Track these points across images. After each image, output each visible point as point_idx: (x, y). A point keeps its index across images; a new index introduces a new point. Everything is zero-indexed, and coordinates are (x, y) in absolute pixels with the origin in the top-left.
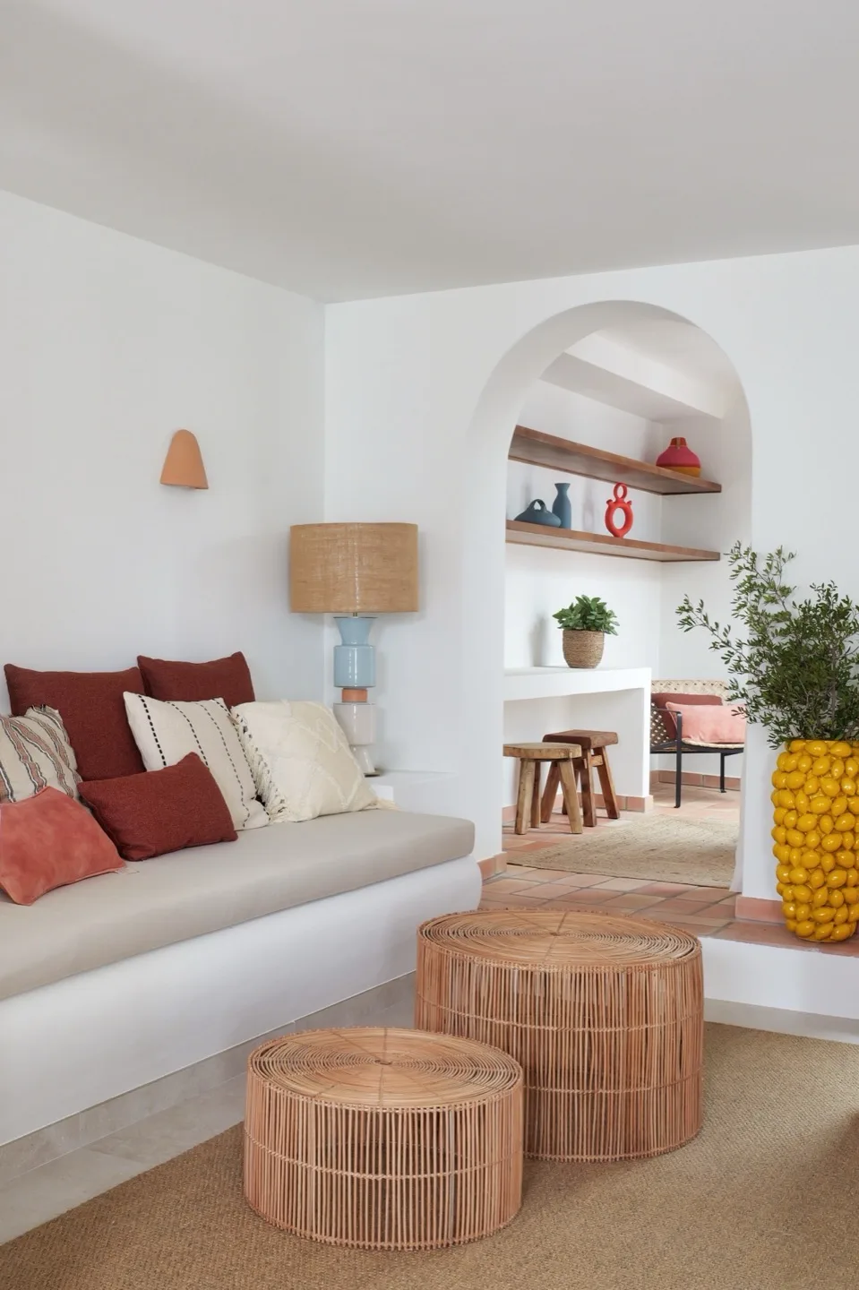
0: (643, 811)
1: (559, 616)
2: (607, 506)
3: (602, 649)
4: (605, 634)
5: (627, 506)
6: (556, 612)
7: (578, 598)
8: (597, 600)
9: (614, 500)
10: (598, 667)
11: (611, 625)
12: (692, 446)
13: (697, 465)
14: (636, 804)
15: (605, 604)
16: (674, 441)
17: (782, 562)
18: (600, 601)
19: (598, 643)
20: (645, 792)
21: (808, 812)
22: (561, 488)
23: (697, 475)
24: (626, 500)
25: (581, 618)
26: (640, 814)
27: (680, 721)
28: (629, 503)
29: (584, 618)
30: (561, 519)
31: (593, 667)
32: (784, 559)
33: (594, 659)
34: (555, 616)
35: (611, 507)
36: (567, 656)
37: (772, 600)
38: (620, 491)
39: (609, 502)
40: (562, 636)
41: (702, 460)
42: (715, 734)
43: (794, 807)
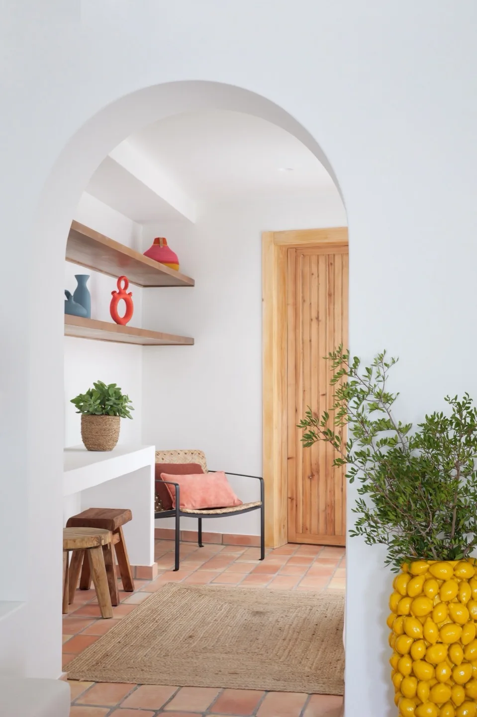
0: (151, 579)
1: (77, 401)
2: (111, 297)
3: (118, 432)
4: (121, 418)
5: (128, 297)
6: (74, 397)
7: (95, 384)
8: (113, 385)
9: (118, 291)
10: (115, 448)
11: (127, 409)
12: (171, 245)
13: (177, 263)
14: (146, 573)
15: (120, 389)
16: (157, 241)
17: (386, 368)
18: (117, 387)
19: (115, 427)
20: (152, 563)
21: (437, 643)
22: (81, 279)
23: (177, 270)
24: (128, 292)
25: (100, 404)
26: (148, 582)
27: (177, 493)
28: (130, 294)
29: (103, 403)
30: (87, 310)
31: (111, 450)
32: (386, 365)
33: (111, 442)
34: (73, 401)
35: (116, 296)
36: (85, 440)
37: (374, 408)
38: (123, 284)
39: (113, 293)
40: (80, 421)
41: (180, 259)
42: (204, 501)
43: (422, 637)
